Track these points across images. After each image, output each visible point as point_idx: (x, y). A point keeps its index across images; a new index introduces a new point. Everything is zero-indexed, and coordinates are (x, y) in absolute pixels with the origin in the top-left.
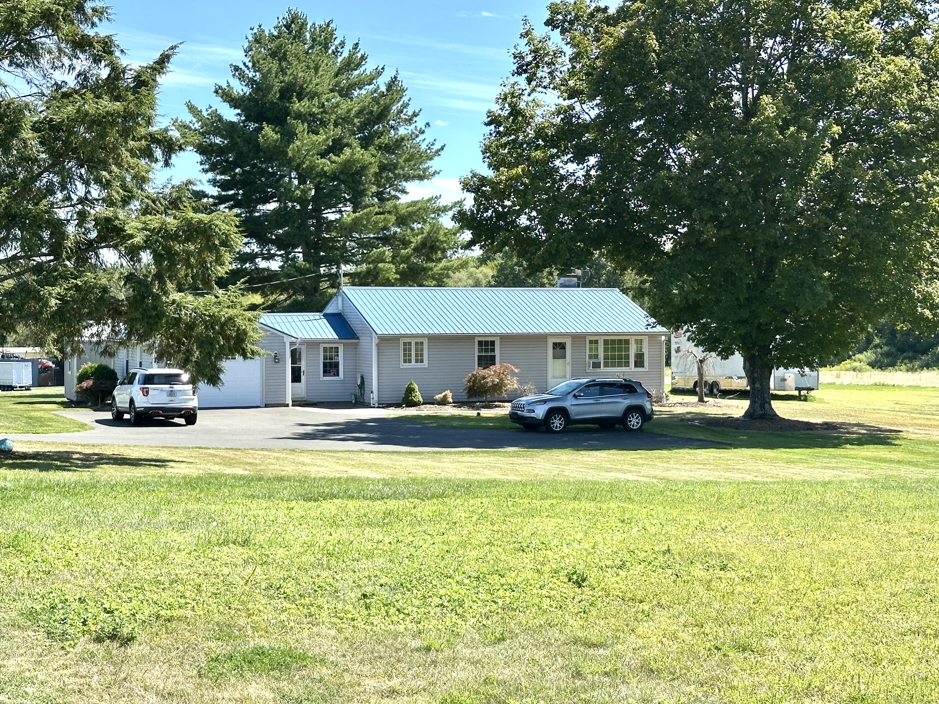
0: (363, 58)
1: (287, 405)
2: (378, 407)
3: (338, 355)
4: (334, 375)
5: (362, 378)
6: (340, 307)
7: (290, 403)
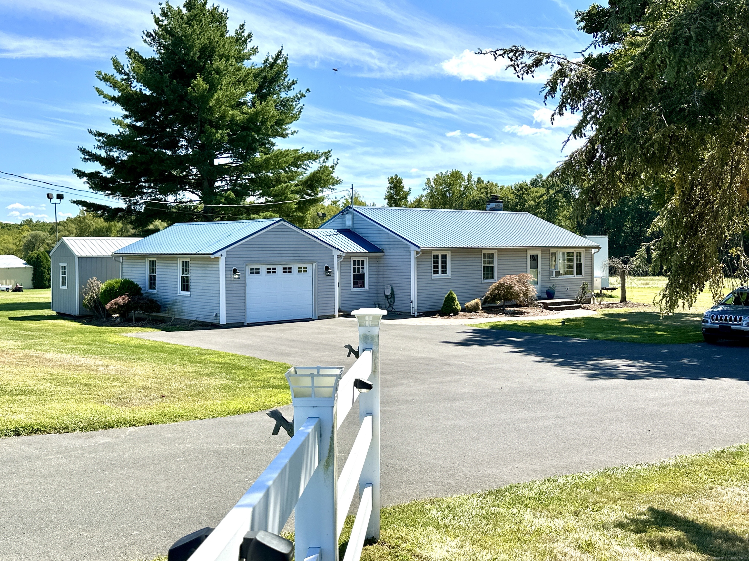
0: (249, 36)
1: (333, 317)
2: (419, 316)
3: (363, 268)
4: (361, 287)
5: (392, 290)
6: (351, 225)
7: (337, 314)
